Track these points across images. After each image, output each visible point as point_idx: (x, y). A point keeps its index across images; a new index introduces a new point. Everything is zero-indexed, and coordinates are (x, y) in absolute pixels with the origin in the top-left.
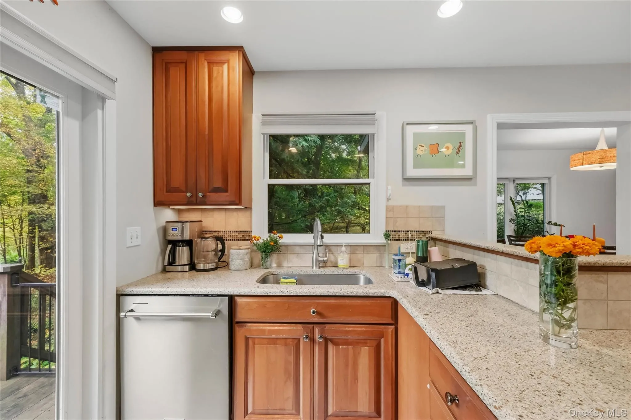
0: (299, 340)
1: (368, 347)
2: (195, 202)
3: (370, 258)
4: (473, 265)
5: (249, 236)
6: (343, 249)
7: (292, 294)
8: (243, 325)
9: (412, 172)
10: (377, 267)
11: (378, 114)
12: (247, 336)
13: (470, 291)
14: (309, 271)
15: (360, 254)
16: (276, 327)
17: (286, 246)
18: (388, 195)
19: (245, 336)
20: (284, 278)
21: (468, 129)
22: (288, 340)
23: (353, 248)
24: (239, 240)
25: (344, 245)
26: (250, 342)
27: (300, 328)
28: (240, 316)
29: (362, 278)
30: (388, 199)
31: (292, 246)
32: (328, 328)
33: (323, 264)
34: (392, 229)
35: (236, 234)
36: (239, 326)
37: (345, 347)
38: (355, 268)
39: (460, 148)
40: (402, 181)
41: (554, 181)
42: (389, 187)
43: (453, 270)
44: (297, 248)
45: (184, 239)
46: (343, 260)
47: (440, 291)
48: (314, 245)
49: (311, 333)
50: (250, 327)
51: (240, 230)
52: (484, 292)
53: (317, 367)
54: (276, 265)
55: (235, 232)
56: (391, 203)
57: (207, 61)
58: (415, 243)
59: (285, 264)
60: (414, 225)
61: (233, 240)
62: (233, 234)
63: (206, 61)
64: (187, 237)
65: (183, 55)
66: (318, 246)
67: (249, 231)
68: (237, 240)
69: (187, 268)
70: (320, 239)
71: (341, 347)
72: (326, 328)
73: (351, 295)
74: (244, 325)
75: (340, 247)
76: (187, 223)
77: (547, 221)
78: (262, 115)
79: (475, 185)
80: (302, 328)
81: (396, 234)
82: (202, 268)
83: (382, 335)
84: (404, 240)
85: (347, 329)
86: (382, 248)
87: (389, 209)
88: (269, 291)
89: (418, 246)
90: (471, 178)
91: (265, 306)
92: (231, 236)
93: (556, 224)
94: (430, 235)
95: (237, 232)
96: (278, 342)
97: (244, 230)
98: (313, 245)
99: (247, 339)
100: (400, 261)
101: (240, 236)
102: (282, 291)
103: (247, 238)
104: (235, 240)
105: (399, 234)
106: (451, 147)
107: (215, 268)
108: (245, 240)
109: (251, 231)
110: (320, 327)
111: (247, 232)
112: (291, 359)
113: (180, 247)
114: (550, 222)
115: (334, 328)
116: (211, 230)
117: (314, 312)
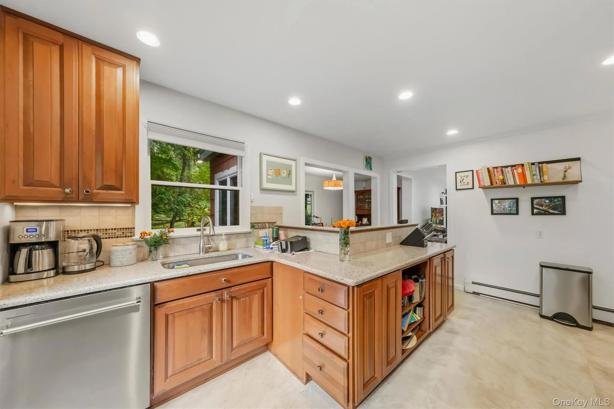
0: (212, 304)
1: (257, 295)
2: (75, 199)
3: (240, 243)
4: (305, 238)
5: (131, 232)
6: (224, 237)
7: (208, 271)
8: (162, 305)
9: (266, 185)
10: (245, 247)
11: (246, 143)
12: (167, 313)
13: (305, 251)
14: (197, 256)
15: (234, 240)
16: (194, 299)
17: (173, 239)
18: (252, 199)
19: (166, 313)
20: (177, 265)
21: (293, 163)
22: (204, 306)
23: (229, 236)
24: (118, 237)
25: (223, 234)
26: (170, 318)
27: (213, 294)
28: (160, 299)
29: (240, 256)
30: (252, 202)
31: (177, 239)
32: (233, 289)
33: (207, 251)
34: (254, 222)
35: (114, 231)
36: (159, 308)
37: (244, 299)
38: (231, 250)
39: (289, 174)
40: (260, 191)
41: (315, 192)
42: (252, 194)
43: (298, 241)
44: (184, 240)
45: (50, 240)
46: (223, 246)
47: (294, 253)
48: (201, 236)
49: (221, 296)
50: (168, 305)
51: (119, 227)
52: (311, 251)
53: (226, 318)
54: (162, 257)
55: (112, 229)
56: (254, 204)
57: (95, 56)
58: (271, 230)
59: (172, 254)
60: (267, 219)
61: (109, 238)
62: (111, 231)
63: (93, 56)
64: (52, 237)
65: (60, 38)
66: (204, 236)
67: (131, 228)
68: (115, 237)
69: (52, 273)
70: (212, 229)
71: (241, 300)
72: (232, 290)
73: (249, 264)
74: (164, 305)
75: (221, 236)
76: (52, 222)
77: (313, 215)
78: (148, 122)
79: (296, 195)
80: (215, 294)
81: (256, 225)
82: (76, 270)
83: (265, 286)
84: (261, 228)
85: (245, 287)
86: (248, 235)
87: (252, 208)
88: (189, 272)
89: (273, 231)
90: (295, 191)
91: (185, 285)
92: (106, 234)
93: (316, 217)
94: (276, 224)
95: (115, 229)
96: (196, 309)
97: (125, 227)
98: (199, 236)
99: (167, 316)
100: (266, 240)
101: (119, 233)
102: (200, 270)
103: (129, 234)
104: (112, 238)
105: (258, 225)
106: (286, 173)
107: (94, 268)
108: (126, 237)
109: (134, 228)
110: (228, 290)
111: (129, 228)
112: (206, 319)
113: (37, 251)
114: (314, 216)
115: (237, 288)
116: (76, 229)
117: (225, 280)
